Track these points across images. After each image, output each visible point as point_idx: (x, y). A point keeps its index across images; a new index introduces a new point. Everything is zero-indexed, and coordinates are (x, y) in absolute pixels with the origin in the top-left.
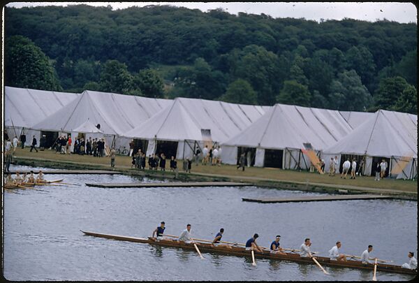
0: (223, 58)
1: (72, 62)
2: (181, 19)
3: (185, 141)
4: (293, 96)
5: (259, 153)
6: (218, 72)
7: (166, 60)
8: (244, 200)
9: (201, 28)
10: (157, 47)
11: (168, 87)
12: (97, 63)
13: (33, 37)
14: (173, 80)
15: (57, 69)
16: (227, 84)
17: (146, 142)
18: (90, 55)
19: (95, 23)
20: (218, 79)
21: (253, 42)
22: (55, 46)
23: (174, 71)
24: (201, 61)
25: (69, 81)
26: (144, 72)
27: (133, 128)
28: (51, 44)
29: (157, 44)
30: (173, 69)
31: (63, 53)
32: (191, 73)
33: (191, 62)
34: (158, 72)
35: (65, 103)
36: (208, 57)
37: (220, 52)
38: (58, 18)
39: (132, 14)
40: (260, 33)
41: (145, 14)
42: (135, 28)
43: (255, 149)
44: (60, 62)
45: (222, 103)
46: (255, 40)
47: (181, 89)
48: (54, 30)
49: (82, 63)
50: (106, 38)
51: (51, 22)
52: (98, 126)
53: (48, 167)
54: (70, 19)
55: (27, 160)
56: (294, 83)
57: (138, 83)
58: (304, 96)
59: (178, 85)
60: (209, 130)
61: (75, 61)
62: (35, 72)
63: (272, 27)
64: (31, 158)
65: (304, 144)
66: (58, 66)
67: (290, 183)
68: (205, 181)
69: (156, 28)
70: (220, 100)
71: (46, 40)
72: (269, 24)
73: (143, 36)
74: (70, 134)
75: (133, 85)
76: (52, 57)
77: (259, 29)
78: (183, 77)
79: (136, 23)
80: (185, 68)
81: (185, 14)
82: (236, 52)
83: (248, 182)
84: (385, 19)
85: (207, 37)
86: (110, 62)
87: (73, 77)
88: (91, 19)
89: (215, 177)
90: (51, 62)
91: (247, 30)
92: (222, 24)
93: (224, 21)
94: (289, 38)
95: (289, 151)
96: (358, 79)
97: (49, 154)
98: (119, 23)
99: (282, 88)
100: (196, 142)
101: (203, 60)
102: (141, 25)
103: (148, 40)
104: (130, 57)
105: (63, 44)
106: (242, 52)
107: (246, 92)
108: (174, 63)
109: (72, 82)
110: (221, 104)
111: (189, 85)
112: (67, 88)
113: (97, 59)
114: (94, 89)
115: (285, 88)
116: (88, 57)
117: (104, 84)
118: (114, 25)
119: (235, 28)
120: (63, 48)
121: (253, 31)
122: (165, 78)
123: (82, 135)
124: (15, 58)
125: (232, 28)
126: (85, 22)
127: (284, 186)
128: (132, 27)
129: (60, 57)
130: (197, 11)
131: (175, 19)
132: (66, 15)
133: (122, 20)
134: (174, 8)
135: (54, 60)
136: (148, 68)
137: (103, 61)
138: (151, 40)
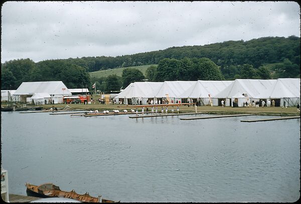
2: (276, 42)
3: (284, 98)
6: (295, 64)
7: (270, 61)
9: (285, 46)
10: (266, 56)
11: (273, 73)
12: (239, 66)
13: (210, 57)
14: (274, 70)
18: (235, 62)
19: (236, 48)
22: (219, 60)
23: (275, 66)
24: (287, 61)
25: (227, 75)
26: (260, 68)
27: (259, 94)
29: (265, 55)
30: (274, 65)
31: (223, 63)
32: (283, 66)
33: (282, 61)
34: (267, 67)
35: (227, 85)
36: (289, 58)
37: (295, 55)
38: (220, 48)
39: (253, 43)
41: (259, 42)
44: (223, 67)
47: (278, 74)
48: (218, 53)
49: (232, 66)
50: (242, 54)
51: (217, 50)
52: (243, 95)
53: (222, 114)
54: (225, 48)
57: (259, 73)
59: (277, 72)
61: (229, 66)
62: (212, 73)
66: (222, 69)
68: (295, 115)
69: (265, 48)
71: (215, 58)
73: (259, 52)
74: (230, 99)
75: (256, 74)
76: (219, 65)
78: (279, 68)
80: (279, 64)
81: (278, 40)
85: (288, 49)
86: (245, 65)
87: (229, 73)
88: (234, 47)
90: (219, 67)
98: (247, 47)
100: (289, 98)
101: (288, 59)
102: (257, 47)
103: (261, 53)
104: (253, 61)
105: (223, 59)
108: (274, 62)
109: (229, 75)
111: (282, 72)
112: (227, 79)
113: (239, 64)
116: (235, 64)
117: (243, 76)
120: (223, 61)
122: (271, 70)
123: (236, 99)
126: (232, 48)
128: (253, 48)
129: (222, 65)
130: (283, 38)
131: (273, 43)
132: (223, 47)
133: (249, 46)
134: (272, 38)
135: (220, 67)
136: (262, 66)
137: (242, 65)
138: (263, 54)
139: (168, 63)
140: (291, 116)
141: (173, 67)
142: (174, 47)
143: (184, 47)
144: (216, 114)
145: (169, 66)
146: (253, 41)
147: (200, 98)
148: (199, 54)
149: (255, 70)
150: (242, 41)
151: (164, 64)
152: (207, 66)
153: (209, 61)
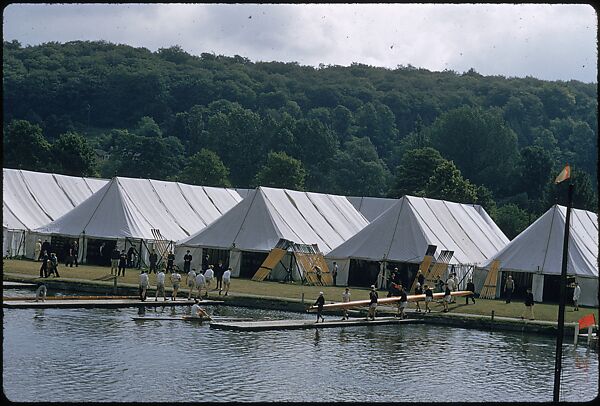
0: (180, 119)
2: (120, 62)
3: (128, 240)
5: (234, 257)
6: (173, 139)
7: (97, 121)
9: (149, 76)
11: (102, 160)
14: (108, 150)
16: (187, 156)
20: (173, 149)
21: (224, 96)
23: (110, 137)
24: (149, 122)
26: (65, 137)
32: (134, 139)
33: (132, 124)
34: (86, 137)
37: (176, 109)
39: (47, 54)
40: (233, 84)
41: (67, 54)
42: (54, 74)
43: (227, 252)
45: (180, 184)
46: (226, 94)
47: (118, 162)
56: (283, 156)
58: (297, 175)
59: (115, 157)
63: (251, 75)
67: (278, 301)
70: (176, 181)
72: (246, 72)
77: (232, 78)
78: (122, 146)
79: (55, 68)
80: (125, 132)
81: (127, 56)
82: (199, 110)
84: (410, 66)
86: (16, 122)
91: (215, 79)
92: (178, 69)
93: (181, 65)
94: (274, 91)
96: (373, 149)
98: (29, 67)
99: (266, 163)
100: (142, 241)
101: (152, 120)
102: (62, 70)
103: (73, 92)
104: (45, 114)
106: (208, 110)
110: (178, 186)
111: (130, 158)
115: (269, 162)
118: (23, 69)
119: (197, 77)
121: (224, 80)
122: (96, 147)
125: (193, 76)
128: (49, 73)
130: (143, 51)
131: (111, 62)
133: (36, 63)
134: (111, 47)
136: (71, 132)
138: (77, 92)
146: (48, 49)
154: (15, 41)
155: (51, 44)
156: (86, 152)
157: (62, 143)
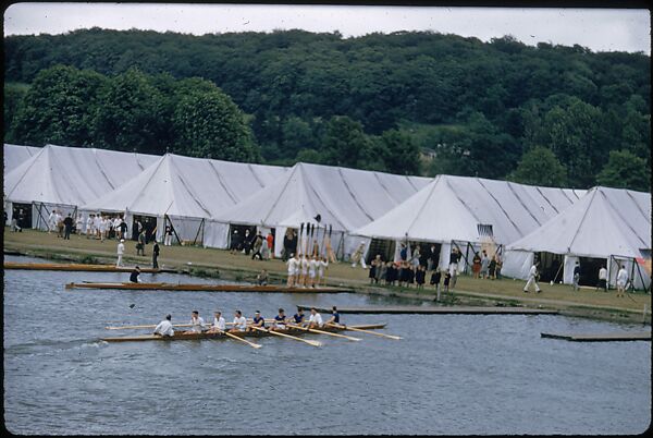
0: (514, 115)
1: (278, 119)
2: (448, 53)
3: (453, 242)
4: (624, 175)
5: (568, 263)
6: (506, 136)
7: (422, 117)
8: (543, 336)
9: (480, 68)
10: (411, 96)
11: (428, 158)
12: (317, 120)
13: (220, 79)
14: (435, 148)
15: (256, 131)
16: (520, 154)
17: (392, 242)
18: (305, 108)
20: (506, 146)
21: (561, 89)
22: (253, 92)
23: (437, 133)
24: (479, 119)
25: (274, 146)
26: (388, 133)
27: (372, 220)
28: (247, 90)
29: (409, 92)
30: (435, 129)
31: (265, 105)
32: (463, 136)
33: (464, 119)
34: (414, 132)
36: (489, 110)
37: (509, 104)
38: (258, 52)
39: (371, 45)
40: (571, 75)
41: (393, 45)
42: (377, 66)
43: (562, 257)
44: (261, 118)
45: (511, 184)
46: (564, 87)
47: (447, 162)
48: (252, 69)
49: (294, 120)
50: (333, 81)
51: (248, 57)
52: (318, 218)
53: (238, 279)
54: (277, 53)
55: (208, 267)
56: (625, 154)
57: (379, 151)
58: (641, 175)
59: (443, 155)
60: (491, 227)
61: (283, 117)
62: (221, 135)
63: (592, 66)
64: (214, 265)
65: (640, 250)
66: (257, 127)
67: (617, 311)
68: (483, 304)
70: (508, 180)
71: (239, 84)
72: (587, 62)
73: (390, 78)
75: (373, 155)
76: (248, 111)
77: (570, 69)
78: (450, 143)
79: (379, 59)
80: (454, 128)
81: (455, 46)
82: (535, 104)
83: (549, 308)
85: (489, 81)
86: (338, 118)
87: (280, 143)
88: (308, 52)
89: (499, 299)
90: (247, 118)
91: (552, 70)
92: (512, 60)
93: (515, 55)
94: (618, 83)
95: (616, 260)
97: (242, 260)
98: (352, 59)
99: (607, 162)
100: (469, 244)
101: (482, 116)
102: (386, 62)
103: (398, 85)
104: (369, 111)
105: (265, 91)
106: (545, 105)
107: (549, 167)
108: (436, 122)
109: (277, 149)
110: (509, 185)
111: (460, 155)
112: (270, 159)
113: (316, 114)
114: (312, 161)
115: (611, 161)
116: (303, 112)
117: (327, 154)
118: (345, 62)
119: (532, 68)
120: (265, 97)
121: (561, 72)
122: (422, 145)
124: (190, 111)
125: (528, 67)
126: (301, 57)
127: (608, 316)
128: (372, 66)
129: (260, 110)
130: (473, 40)
131: (439, 54)
132: (270, 47)
133: (357, 55)
134: (439, 36)
135: (252, 116)
136: (397, 128)
137: (327, 117)
138: (403, 86)
139: (67, 80)
140: (469, 305)
141: (86, 98)
142: (96, 31)
143: (134, 32)
144: (216, 277)
145: (70, 94)
147: (166, 217)
148: (184, 64)
149: (370, 140)
150: (336, 37)
151: (52, 85)
152: (204, 110)
153: (217, 94)
154: (337, 32)
155: (375, 34)
156: (411, 150)
157: (386, 140)
